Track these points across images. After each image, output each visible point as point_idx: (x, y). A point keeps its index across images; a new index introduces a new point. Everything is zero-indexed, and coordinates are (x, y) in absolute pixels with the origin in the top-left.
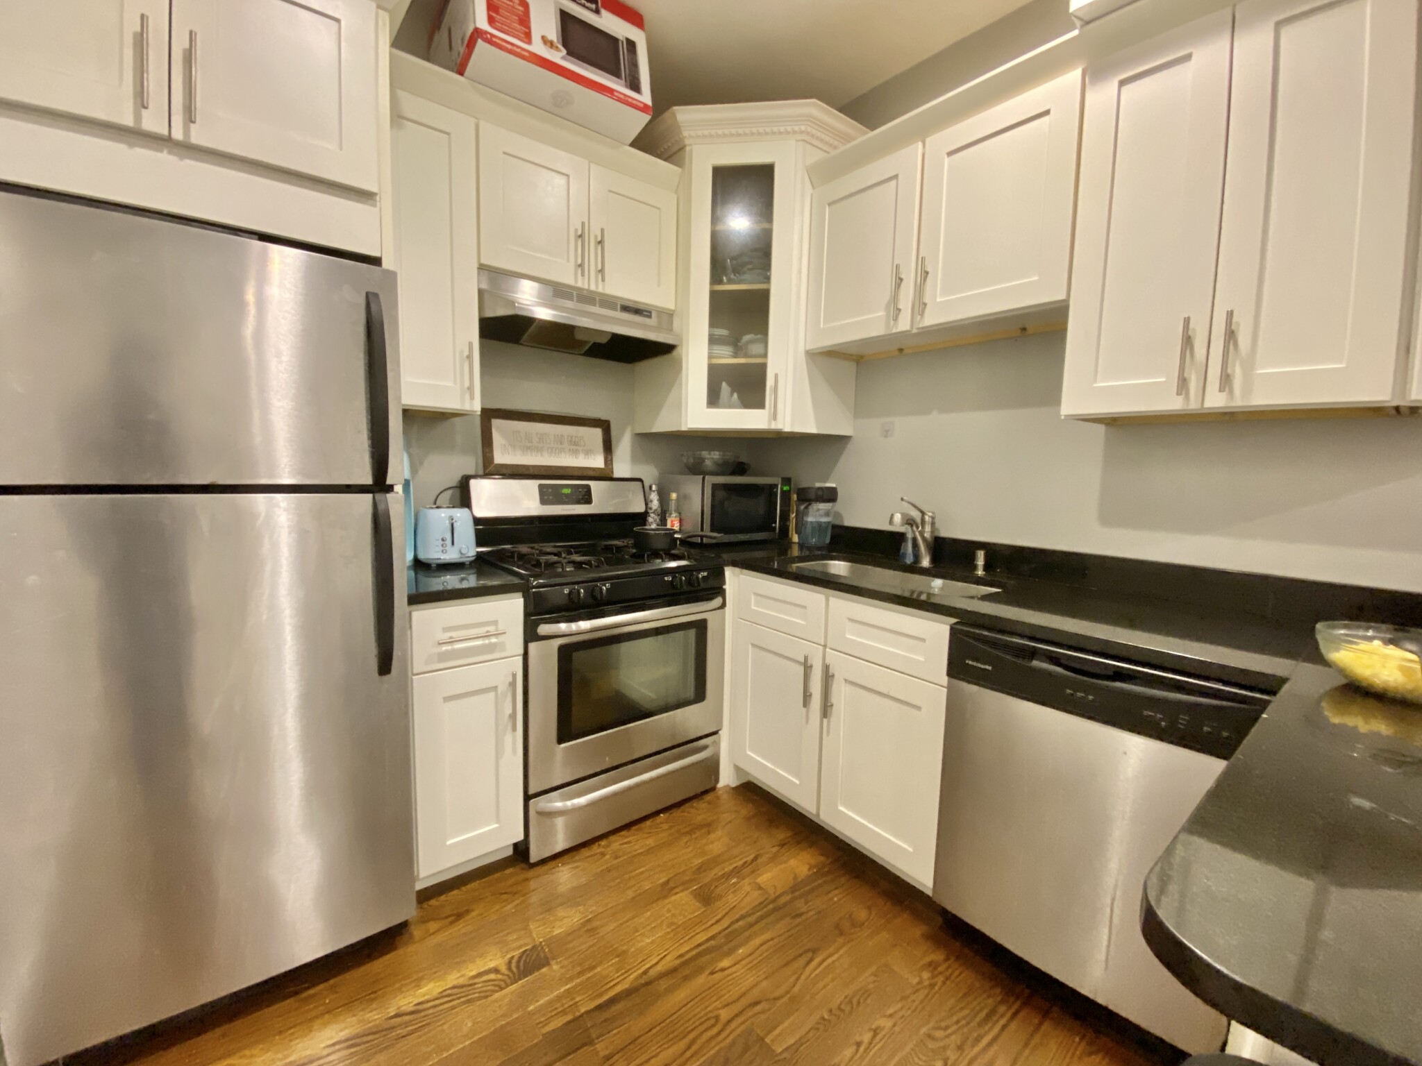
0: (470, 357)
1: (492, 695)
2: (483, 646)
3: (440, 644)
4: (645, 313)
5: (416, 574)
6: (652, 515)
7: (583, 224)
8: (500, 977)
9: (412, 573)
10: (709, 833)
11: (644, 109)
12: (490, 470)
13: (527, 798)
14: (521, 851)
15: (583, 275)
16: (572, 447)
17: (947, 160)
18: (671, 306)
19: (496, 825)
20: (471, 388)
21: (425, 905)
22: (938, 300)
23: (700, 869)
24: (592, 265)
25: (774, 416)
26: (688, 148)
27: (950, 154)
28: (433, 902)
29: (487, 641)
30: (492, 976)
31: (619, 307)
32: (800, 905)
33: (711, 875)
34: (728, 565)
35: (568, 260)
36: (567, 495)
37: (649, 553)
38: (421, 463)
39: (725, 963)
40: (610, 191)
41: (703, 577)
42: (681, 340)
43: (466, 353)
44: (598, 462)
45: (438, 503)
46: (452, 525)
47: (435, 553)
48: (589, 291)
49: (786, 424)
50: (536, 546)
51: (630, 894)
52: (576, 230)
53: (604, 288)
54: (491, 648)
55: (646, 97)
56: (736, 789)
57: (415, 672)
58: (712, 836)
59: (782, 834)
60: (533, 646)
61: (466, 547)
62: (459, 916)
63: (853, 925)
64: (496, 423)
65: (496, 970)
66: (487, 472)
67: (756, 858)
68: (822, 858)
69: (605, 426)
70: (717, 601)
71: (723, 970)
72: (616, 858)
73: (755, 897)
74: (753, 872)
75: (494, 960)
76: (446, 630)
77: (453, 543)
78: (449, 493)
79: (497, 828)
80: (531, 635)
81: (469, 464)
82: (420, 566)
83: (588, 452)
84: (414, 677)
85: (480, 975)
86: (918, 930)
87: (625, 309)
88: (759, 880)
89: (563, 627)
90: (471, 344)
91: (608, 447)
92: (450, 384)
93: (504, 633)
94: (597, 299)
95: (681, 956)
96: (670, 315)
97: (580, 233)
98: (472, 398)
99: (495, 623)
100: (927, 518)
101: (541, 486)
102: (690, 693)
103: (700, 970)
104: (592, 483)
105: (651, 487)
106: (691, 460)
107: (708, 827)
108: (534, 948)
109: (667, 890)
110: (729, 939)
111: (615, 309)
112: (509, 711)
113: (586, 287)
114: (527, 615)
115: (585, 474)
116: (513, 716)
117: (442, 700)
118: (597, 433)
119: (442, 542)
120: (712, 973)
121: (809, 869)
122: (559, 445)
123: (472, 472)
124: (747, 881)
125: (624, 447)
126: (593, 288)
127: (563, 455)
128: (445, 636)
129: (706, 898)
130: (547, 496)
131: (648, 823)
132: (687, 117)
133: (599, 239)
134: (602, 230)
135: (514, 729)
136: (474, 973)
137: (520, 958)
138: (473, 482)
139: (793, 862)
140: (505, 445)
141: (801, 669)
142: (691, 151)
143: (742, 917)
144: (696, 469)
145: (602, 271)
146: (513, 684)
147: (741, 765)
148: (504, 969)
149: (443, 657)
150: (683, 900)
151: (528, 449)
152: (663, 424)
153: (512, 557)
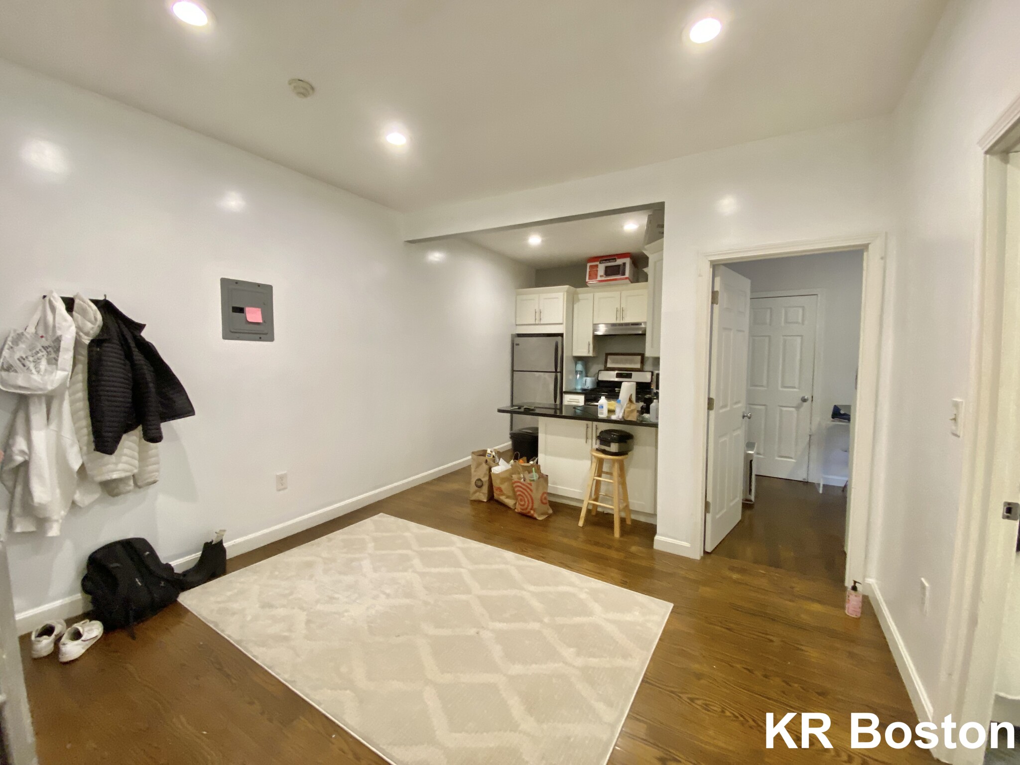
0: (590, 345)
4: (637, 325)
7: (618, 308)
11: (627, 277)
12: (608, 369)
15: (618, 320)
16: (631, 362)
18: (645, 321)
24: (621, 316)
26: (649, 277)
31: (630, 325)
35: (612, 317)
36: (624, 375)
40: (627, 296)
44: (638, 366)
55: (628, 274)
64: (609, 357)
66: (605, 369)
69: (642, 355)
81: (602, 367)
83: (635, 363)
87: (633, 325)
90: (590, 342)
91: (643, 362)
92: (586, 350)
96: (645, 324)
97: (617, 310)
98: (590, 353)
101: (616, 373)
104: (634, 373)
118: (639, 357)
122: (626, 362)
123: (602, 369)
126: (621, 322)
127: (627, 364)
128: (570, 400)
130: (618, 376)
133: (623, 310)
138: (600, 372)
140: (610, 362)
145: (624, 317)
151: (617, 363)
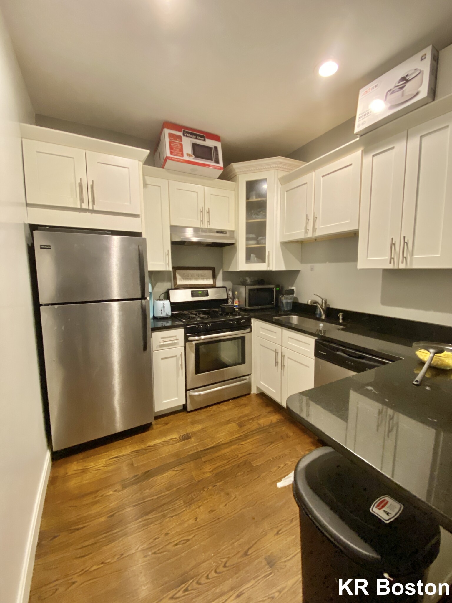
0: (168, 254)
1: (175, 358)
2: (172, 343)
3: (160, 342)
4: (224, 233)
5: (154, 321)
6: (230, 299)
7: (202, 208)
8: (176, 440)
9: (153, 321)
10: (245, 407)
11: (221, 168)
13: (187, 390)
14: (185, 407)
15: (203, 224)
16: (202, 277)
17: (322, 179)
18: (233, 229)
19: (176, 398)
20: (169, 264)
21: (157, 420)
22: (321, 227)
23: (240, 417)
24: (206, 219)
25: (269, 266)
26: (238, 176)
27: (323, 176)
28: (159, 420)
29: (173, 342)
30: (175, 440)
31: (215, 232)
32: (271, 430)
33: (244, 419)
34: (252, 318)
35: (198, 220)
36: (200, 294)
37: (225, 314)
38: (155, 286)
39: (243, 443)
40: (211, 195)
41: (243, 322)
42: (236, 240)
43: (167, 253)
44: (210, 282)
45: (161, 298)
46: (164, 306)
47: (159, 314)
48: (205, 228)
49: (274, 267)
50: (190, 311)
51: (217, 422)
52: (200, 210)
53: (210, 227)
54: (175, 344)
55: (221, 164)
56: (257, 394)
57: (153, 350)
58: (246, 408)
59: (269, 409)
60: (187, 344)
61: (168, 311)
62: (166, 424)
63: (287, 437)
64: (178, 271)
65: (176, 438)
66: (175, 287)
67: (259, 415)
68: (282, 417)
69: (213, 269)
70: (249, 330)
71: (242, 445)
72: (214, 412)
73: (257, 426)
74: (258, 419)
75: (175, 436)
76: (162, 338)
77: (164, 312)
78: (163, 295)
79: (177, 399)
80: (186, 340)
81: (171, 285)
82: (154, 318)
84: (153, 352)
85: (171, 439)
86: (309, 440)
87: (218, 232)
88: (259, 422)
89: (197, 338)
90: (168, 251)
91: (214, 277)
92: (163, 263)
93: (178, 339)
94: (208, 230)
95: (230, 440)
96: (233, 232)
97: (201, 210)
98: (169, 267)
99: (175, 336)
100: (324, 301)
101: (192, 291)
102: (241, 361)
103: (236, 444)
104: (209, 290)
105: (229, 290)
106: (242, 280)
107: (245, 405)
108: (187, 434)
109: (229, 422)
110: (246, 437)
111: (214, 233)
112: (180, 363)
113: (204, 227)
114: (186, 333)
115: (206, 286)
116: (182, 365)
117: (161, 359)
118: (210, 272)
119: (161, 311)
120: (239, 445)
121: (277, 420)
122: (197, 277)
123: (170, 288)
124: (255, 422)
125: (220, 276)
126: (206, 227)
127: (199, 280)
128: (162, 340)
129: (241, 425)
130: (193, 294)
131: (226, 403)
132: (236, 166)
133: (208, 211)
134: (209, 208)
135: (182, 369)
136: (169, 438)
137: (183, 436)
138: (170, 291)
139: (272, 418)
140: (180, 278)
141: (274, 353)
142: (239, 176)
143: (251, 431)
144: (244, 283)
145: (209, 222)
146: (181, 355)
147: (259, 387)
148: (178, 438)
149: (161, 346)
150: (233, 426)
151: (187, 279)
152: (232, 269)
153: (182, 315)
